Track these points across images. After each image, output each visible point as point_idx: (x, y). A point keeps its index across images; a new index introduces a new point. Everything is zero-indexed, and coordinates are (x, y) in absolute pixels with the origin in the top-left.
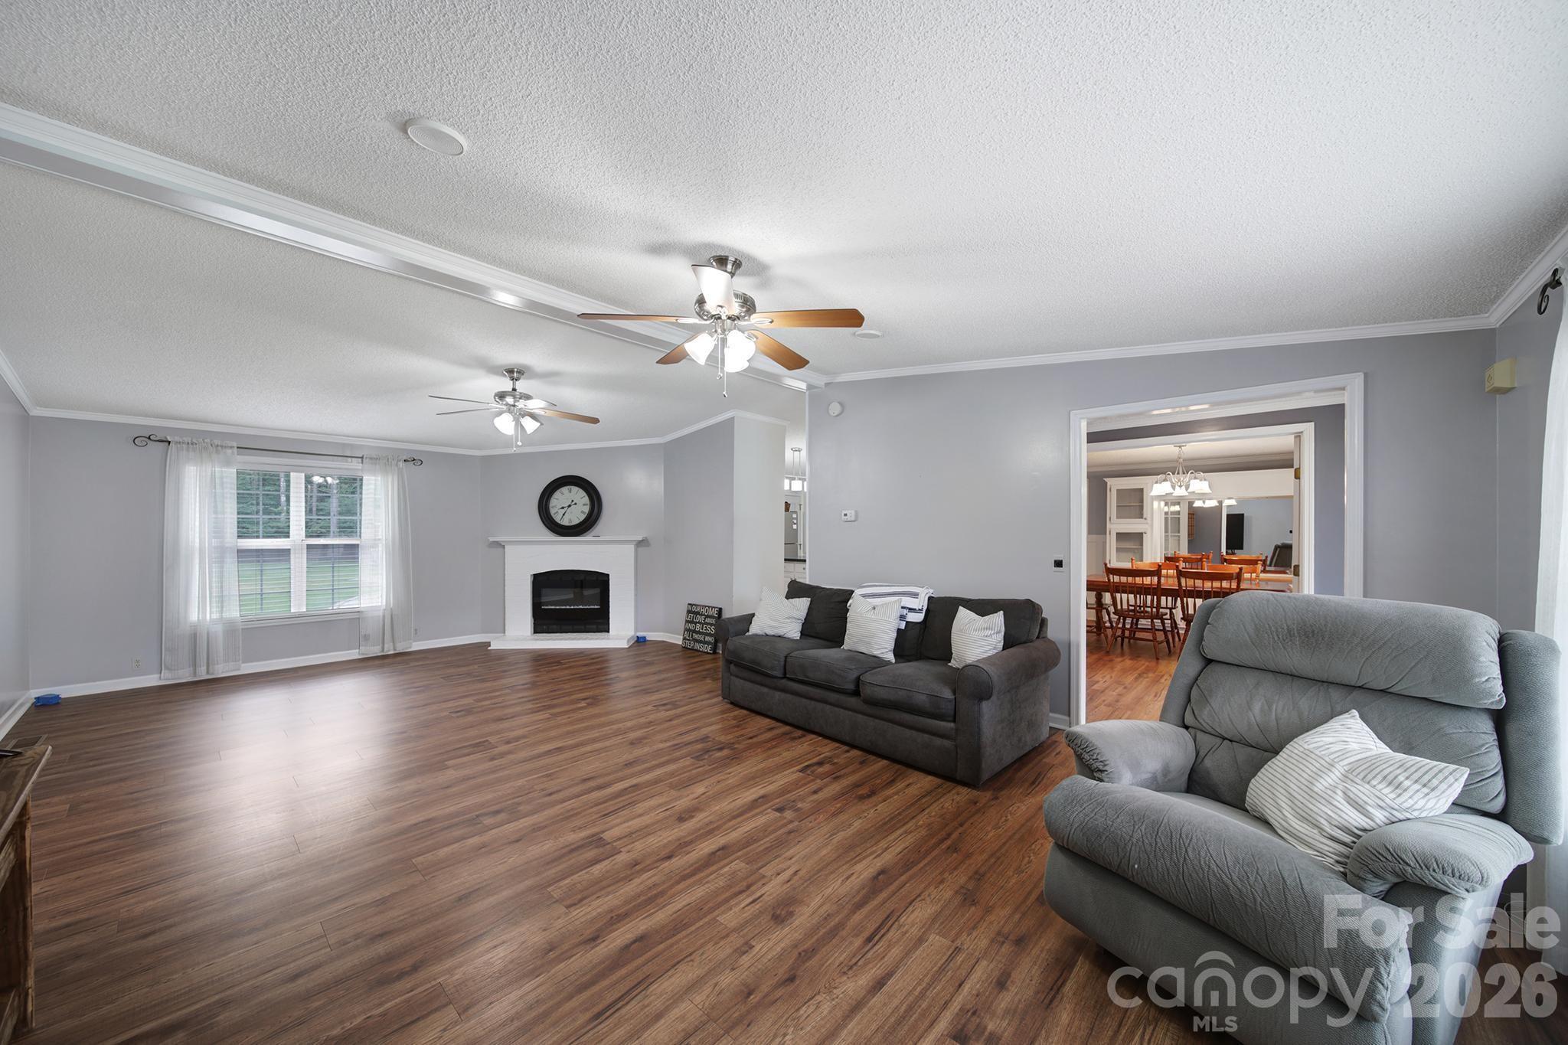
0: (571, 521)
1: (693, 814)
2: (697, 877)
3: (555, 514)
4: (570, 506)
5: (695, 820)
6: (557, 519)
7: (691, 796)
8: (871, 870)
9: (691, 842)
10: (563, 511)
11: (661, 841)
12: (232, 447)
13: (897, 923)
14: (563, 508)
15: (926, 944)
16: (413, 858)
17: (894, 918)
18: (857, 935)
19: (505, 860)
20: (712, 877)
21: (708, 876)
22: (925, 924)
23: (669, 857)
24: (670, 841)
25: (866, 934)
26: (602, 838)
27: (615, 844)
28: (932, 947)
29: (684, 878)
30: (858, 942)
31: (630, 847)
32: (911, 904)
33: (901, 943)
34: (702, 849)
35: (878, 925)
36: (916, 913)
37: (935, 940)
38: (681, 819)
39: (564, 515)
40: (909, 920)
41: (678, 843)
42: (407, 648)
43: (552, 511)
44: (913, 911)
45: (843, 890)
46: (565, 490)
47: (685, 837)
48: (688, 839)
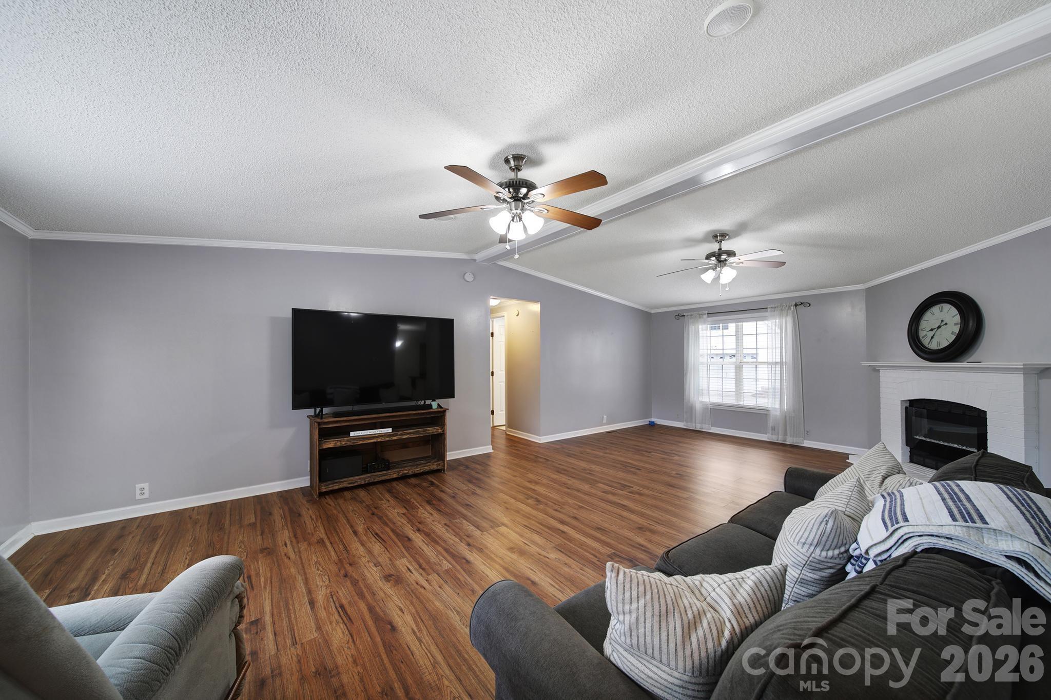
0: (939, 343)
3: (923, 337)
4: (939, 327)
6: (926, 342)
8: (400, 624)
10: (931, 333)
12: (705, 314)
13: (342, 622)
14: (932, 330)
15: (314, 630)
17: (346, 621)
18: (350, 603)
22: (328, 636)
25: (347, 607)
28: (309, 632)
30: (344, 602)
32: (350, 634)
33: (326, 619)
35: (349, 613)
36: (340, 633)
37: (312, 634)
39: (932, 338)
40: (338, 629)
42: (798, 443)
43: (922, 334)
44: (343, 633)
45: (390, 605)
46: (935, 309)
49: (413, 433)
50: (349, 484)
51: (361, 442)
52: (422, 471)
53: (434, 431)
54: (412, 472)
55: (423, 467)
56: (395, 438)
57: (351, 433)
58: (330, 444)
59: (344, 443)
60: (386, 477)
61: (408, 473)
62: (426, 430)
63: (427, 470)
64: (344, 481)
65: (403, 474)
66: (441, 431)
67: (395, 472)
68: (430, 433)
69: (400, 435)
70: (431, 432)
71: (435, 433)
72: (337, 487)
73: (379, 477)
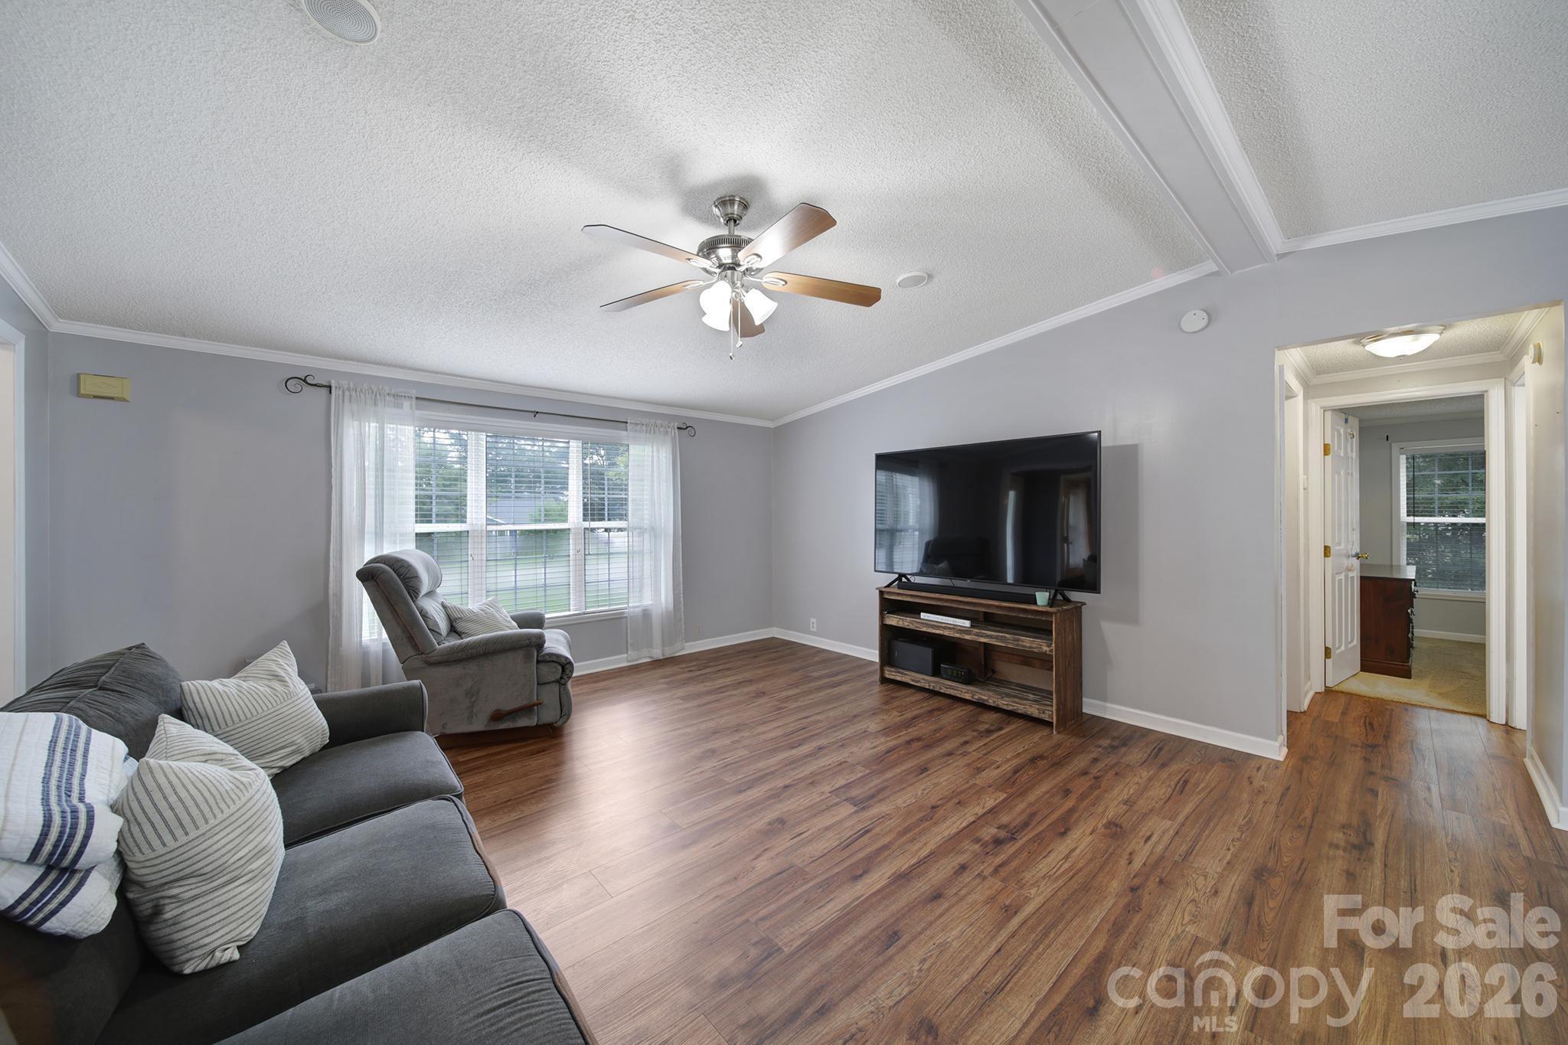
1: (769, 827)
2: (762, 773)
5: (766, 820)
7: (772, 853)
9: (769, 798)
11: (797, 801)
16: (1006, 799)
19: (925, 792)
20: (751, 773)
21: (755, 773)
23: (786, 787)
24: (788, 799)
26: (855, 806)
27: (838, 800)
29: (772, 773)
31: (823, 797)
34: (759, 792)
38: (781, 821)
41: (781, 798)
47: (775, 803)
48: (771, 801)
49: (996, 638)
50: (913, 681)
51: (924, 629)
52: (1010, 708)
53: (1034, 646)
54: (994, 702)
55: (1014, 702)
56: (967, 637)
57: (922, 614)
58: (893, 620)
59: (906, 624)
60: (956, 692)
61: (987, 700)
62: (1018, 640)
63: (1019, 712)
64: (906, 675)
65: (980, 699)
66: (1048, 649)
67: (968, 690)
68: (1025, 647)
69: (975, 635)
70: (1028, 645)
71: (1036, 650)
72: (899, 679)
73: (947, 688)
